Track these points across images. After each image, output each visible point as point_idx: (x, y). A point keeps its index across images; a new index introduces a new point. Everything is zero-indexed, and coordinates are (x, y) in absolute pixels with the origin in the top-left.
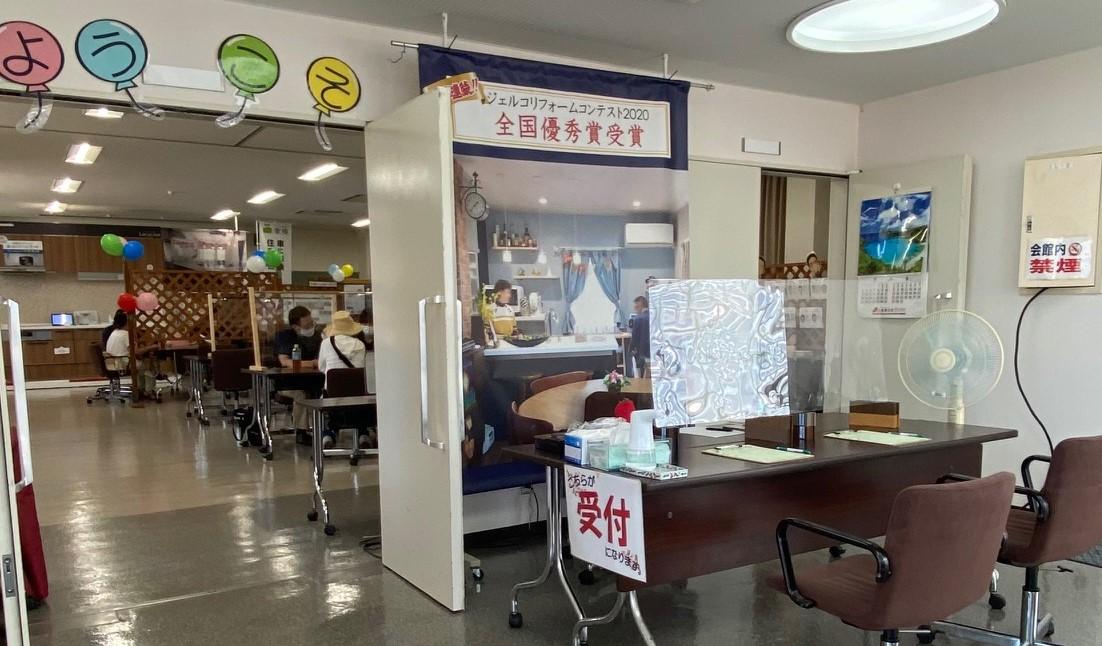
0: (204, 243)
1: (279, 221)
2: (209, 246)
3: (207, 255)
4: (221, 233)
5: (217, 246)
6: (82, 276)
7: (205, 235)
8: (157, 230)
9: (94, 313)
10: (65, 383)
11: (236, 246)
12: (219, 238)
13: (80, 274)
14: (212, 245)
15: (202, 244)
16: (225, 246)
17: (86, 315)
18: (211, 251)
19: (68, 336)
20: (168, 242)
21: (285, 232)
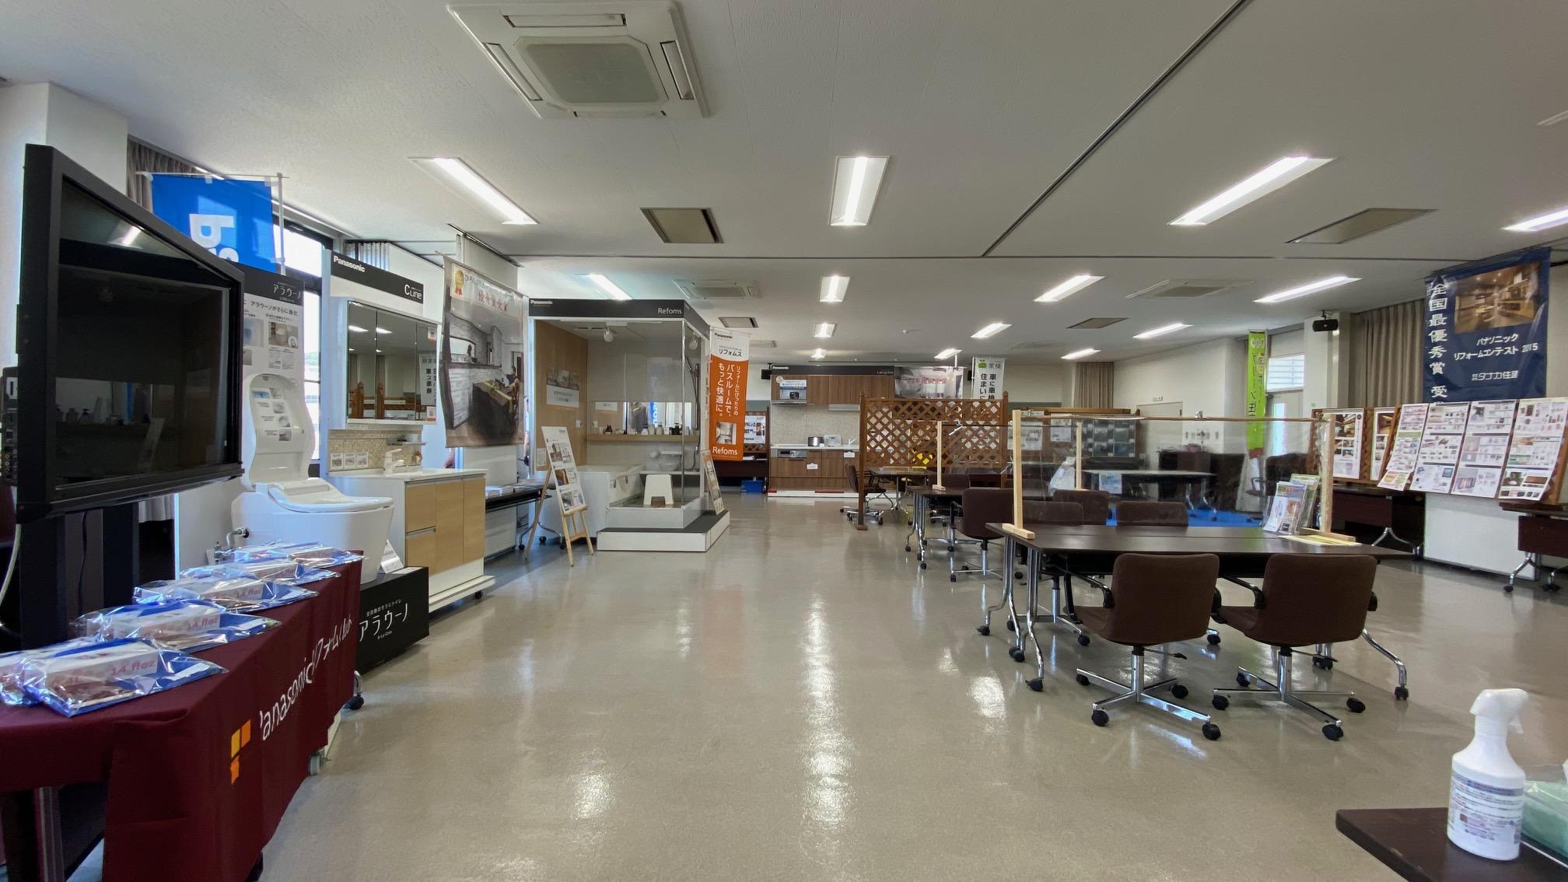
0: (927, 379)
1: (994, 356)
2: (931, 381)
3: (930, 389)
4: (942, 369)
5: (937, 380)
6: (832, 407)
7: (928, 372)
8: (892, 368)
9: (839, 437)
10: (811, 493)
11: (954, 380)
12: (940, 374)
13: (831, 406)
14: (934, 380)
15: (926, 379)
16: (944, 381)
17: (833, 438)
18: (933, 385)
19: (817, 454)
20: (899, 378)
21: (999, 366)
